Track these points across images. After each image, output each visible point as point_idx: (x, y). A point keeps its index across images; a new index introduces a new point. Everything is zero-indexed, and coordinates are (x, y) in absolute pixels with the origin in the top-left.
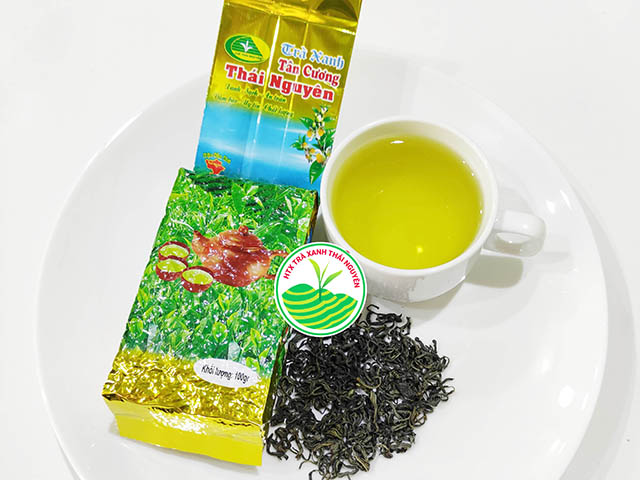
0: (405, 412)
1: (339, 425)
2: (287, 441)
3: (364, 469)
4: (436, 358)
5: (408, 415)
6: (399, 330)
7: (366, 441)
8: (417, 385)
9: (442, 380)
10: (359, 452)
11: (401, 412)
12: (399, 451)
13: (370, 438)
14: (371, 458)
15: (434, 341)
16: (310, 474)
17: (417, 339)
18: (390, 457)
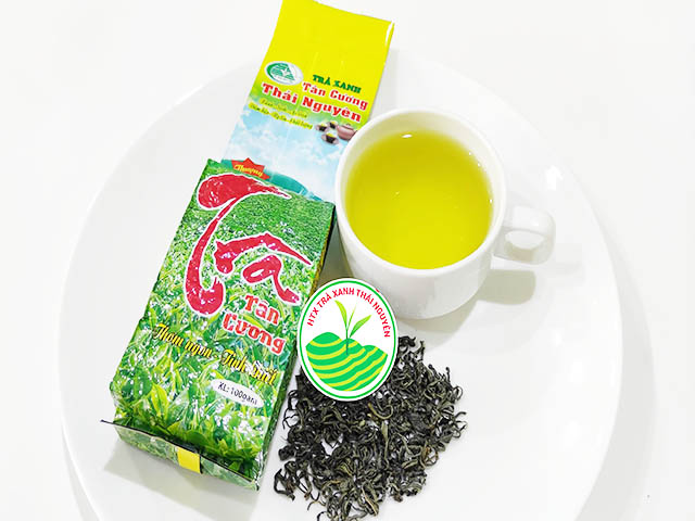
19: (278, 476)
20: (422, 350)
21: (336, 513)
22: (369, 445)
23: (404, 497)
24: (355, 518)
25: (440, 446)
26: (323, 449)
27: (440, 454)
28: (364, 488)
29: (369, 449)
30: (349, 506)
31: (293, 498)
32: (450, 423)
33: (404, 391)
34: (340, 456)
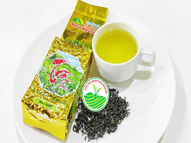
0: (115, 118)
1: (95, 122)
2: (79, 126)
3: (101, 137)
4: (125, 102)
5: (115, 119)
6: (115, 94)
7: (103, 127)
8: (119, 110)
9: (127, 110)
10: (100, 131)
11: (114, 118)
12: (112, 132)
13: (104, 126)
14: (104, 133)
15: (125, 97)
16: (85, 138)
17: (120, 97)
18: (110, 133)
19: (74, 126)
20: (118, 92)
21: (91, 137)
22: (101, 118)
23: (111, 133)
24: (96, 138)
25: (122, 119)
26: (88, 119)
27: (122, 121)
28: (99, 130)
29: (101, 119)
30: (94, 135)
31: (78, 133)
32: (125, 112)
33: (112, 103)
34: (93, 121)
